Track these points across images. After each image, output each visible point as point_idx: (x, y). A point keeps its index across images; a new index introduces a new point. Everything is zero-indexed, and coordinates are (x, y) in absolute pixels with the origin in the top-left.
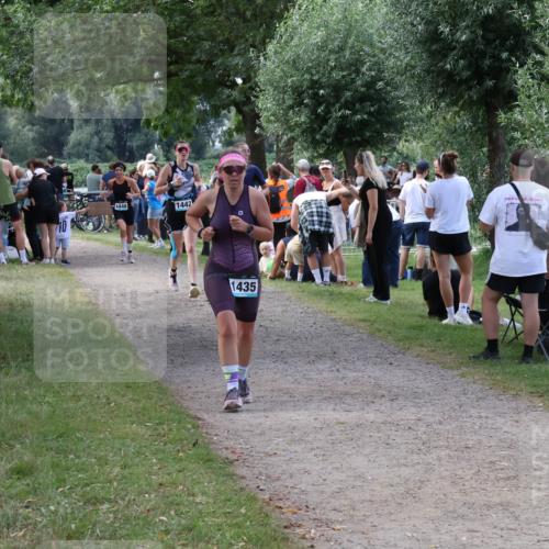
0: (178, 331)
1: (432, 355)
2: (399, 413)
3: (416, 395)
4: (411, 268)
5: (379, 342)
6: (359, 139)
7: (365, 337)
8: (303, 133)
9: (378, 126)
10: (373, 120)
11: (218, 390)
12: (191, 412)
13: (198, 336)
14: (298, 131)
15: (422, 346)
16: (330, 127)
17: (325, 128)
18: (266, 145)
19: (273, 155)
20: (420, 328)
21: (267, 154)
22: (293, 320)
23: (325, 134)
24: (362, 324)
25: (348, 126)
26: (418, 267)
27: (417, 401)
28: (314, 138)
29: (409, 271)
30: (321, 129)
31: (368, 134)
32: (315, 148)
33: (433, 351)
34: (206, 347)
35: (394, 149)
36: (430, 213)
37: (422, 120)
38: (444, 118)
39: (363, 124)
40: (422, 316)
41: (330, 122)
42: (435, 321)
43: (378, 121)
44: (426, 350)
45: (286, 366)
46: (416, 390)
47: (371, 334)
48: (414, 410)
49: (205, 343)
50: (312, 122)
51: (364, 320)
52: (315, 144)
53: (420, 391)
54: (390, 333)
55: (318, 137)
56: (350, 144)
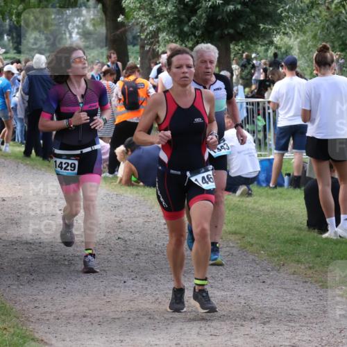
0: (27, 243)
1: (309, 272)
2: (271, 338)
3: (290, 318)
4: (289, 175)
5: (251, 257)
6: (231, 31)
7: (235, 251)
8: (169, 24)
9: (253, 17)
10: (248, 10)
11: (69, 311)
12: (37, 336)
13: (48, 249)
14: (164, 22)
15: (298, 261)
16: (200, 18)
17: (194, 19)
18: (130, 36)
19: (137, 48)
20: (298, 242)
21: (130, 47)
22: (155, 232)
23: (194, 26)
24: (232, 237)
25: (220, 17)
26: (296, 174)
27: (293, 324)
28: (182, 31)
29: (286, 178)
30: (189, 20)
31: (242, 26)
32: (183, 41)
33: (310, 268)
34: (57, 261)
35: (271, 43)
36: (307, 115)
37: (302, 12)
38: (328, 8)
39: (236, 15)
40: (299, 229)
41: (199, 12)
42: (315, 233)
43: (253, 11)
44: (303, 267)
45: (145, 284)
46: (291, 312)
47: (242, 249)
48: (288, 335)
49: (55, 258)
50: (179, 12)
51: (235, 233)
52: (183, 37)
53: (295, 313)
54: (263, 247)
55: (186, 29)
56: (222, 37)
